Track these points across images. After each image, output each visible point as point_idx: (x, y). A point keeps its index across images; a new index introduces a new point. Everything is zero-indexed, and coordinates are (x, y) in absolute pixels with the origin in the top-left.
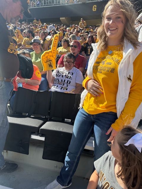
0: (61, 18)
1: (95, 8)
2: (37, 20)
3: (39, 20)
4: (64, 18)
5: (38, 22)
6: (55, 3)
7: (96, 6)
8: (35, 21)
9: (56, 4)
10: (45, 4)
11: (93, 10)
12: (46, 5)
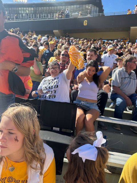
0: (54, 31)
1: (86, 23)
2: (32, 32)
3: (34, 32)
4: (57, 31)
5: (33, 33)
6: (49, 17)
7: (86, 21)
8: (30, 33)
9: (51, 18)
10: (40, 17)
11: (84, 25)
12: (41, 19)
